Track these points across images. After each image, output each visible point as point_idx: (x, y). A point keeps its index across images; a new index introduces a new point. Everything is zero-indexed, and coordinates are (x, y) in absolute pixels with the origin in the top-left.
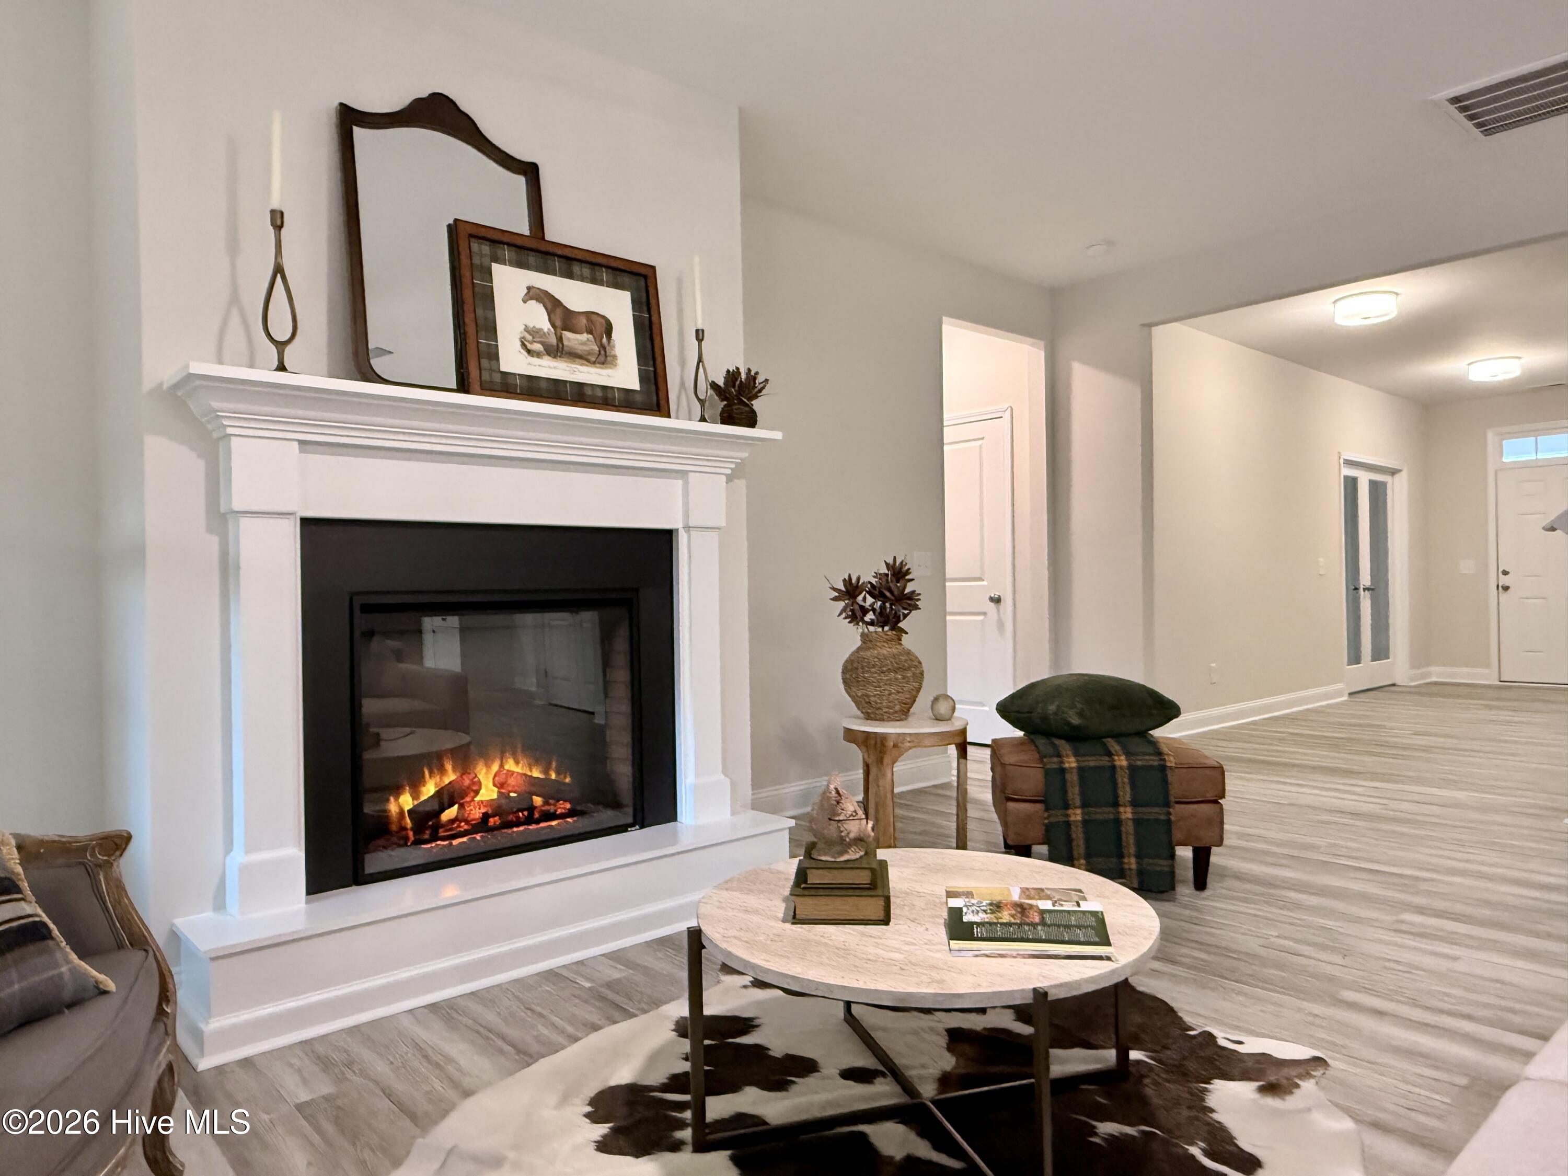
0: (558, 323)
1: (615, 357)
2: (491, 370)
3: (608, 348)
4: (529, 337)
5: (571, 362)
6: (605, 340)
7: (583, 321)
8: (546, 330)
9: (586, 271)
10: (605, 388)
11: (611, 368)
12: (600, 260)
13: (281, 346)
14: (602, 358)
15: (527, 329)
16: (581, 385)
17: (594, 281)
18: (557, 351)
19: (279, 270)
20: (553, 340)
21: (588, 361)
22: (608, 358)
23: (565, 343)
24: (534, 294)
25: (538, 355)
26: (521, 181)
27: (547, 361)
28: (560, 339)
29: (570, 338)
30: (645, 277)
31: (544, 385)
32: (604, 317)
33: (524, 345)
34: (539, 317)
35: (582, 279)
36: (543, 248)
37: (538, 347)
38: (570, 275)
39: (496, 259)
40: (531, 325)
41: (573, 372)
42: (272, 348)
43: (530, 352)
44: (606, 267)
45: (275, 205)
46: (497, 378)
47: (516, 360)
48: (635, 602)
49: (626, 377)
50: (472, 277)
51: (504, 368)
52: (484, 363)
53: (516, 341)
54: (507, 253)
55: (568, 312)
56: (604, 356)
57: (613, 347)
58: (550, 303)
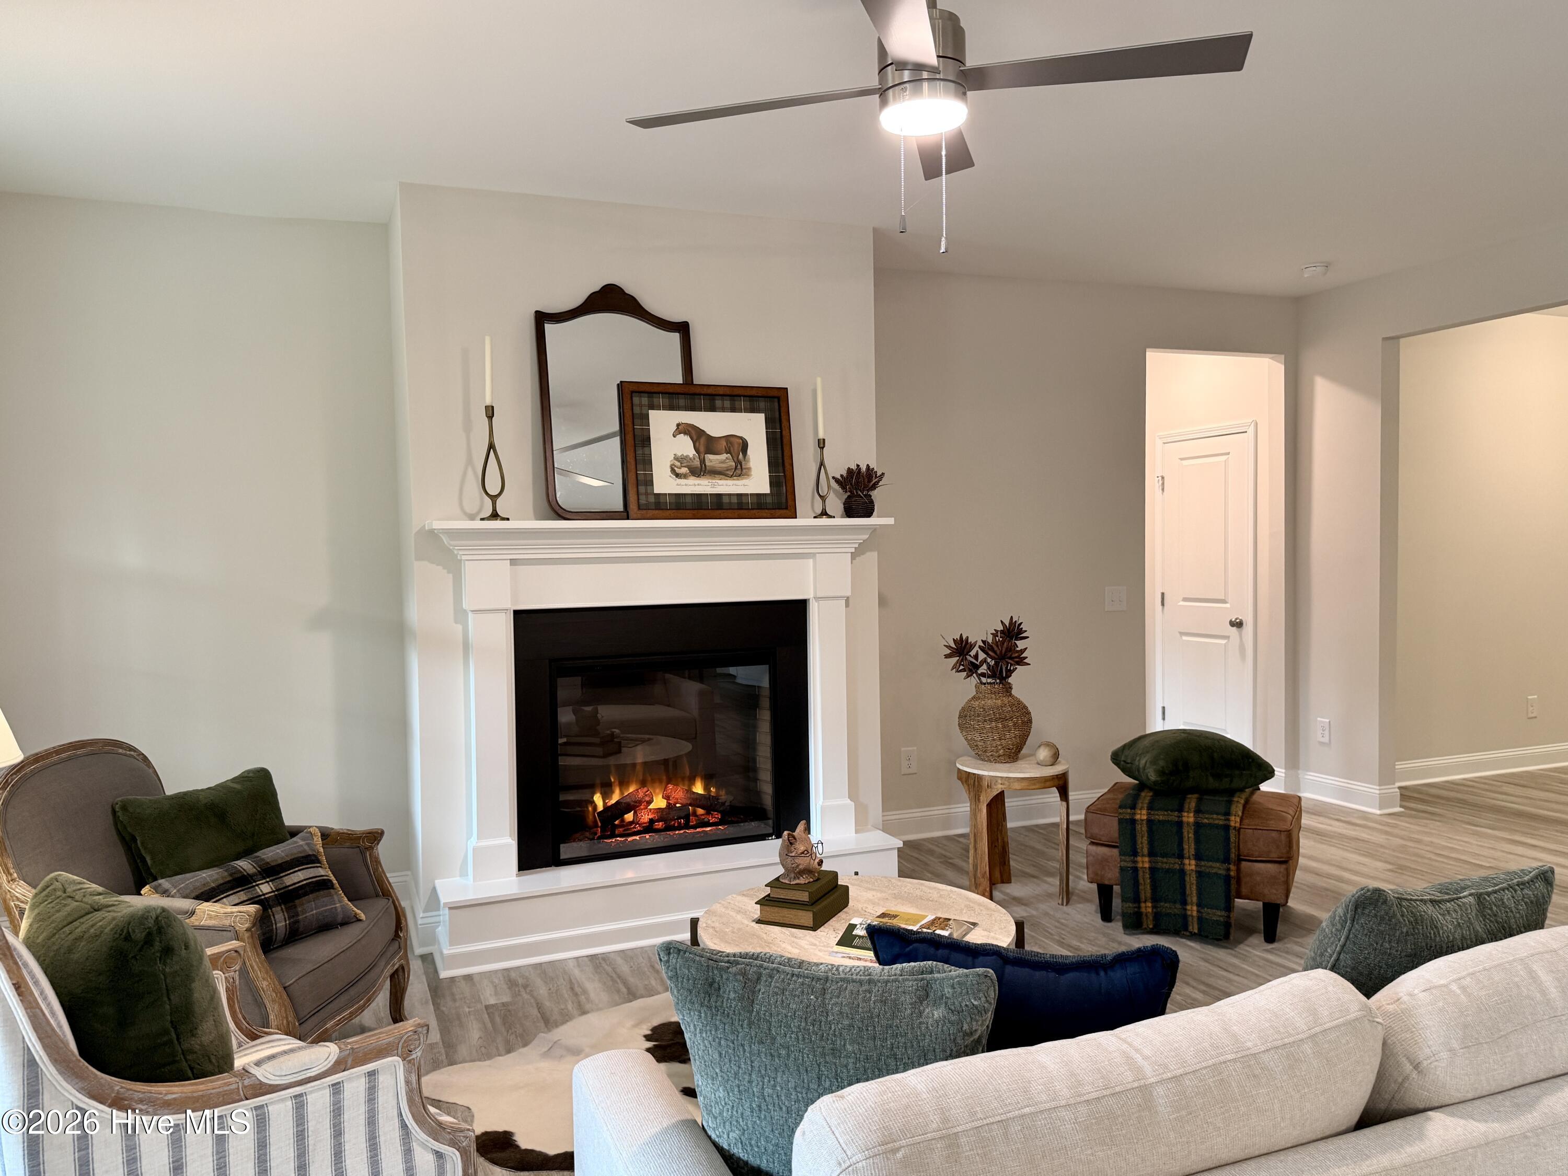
0: (702, 449)
1: (749, 469)
2: (647, 494)
3: (743, 462)
4: (678, 464)
5: (712, 479)
6: (741, 456)
7: (724, 443)
8: (691, 456)
9: (727, 403)
10: (740, 496)
11: (746, 478)
12: (736, 392)
13: (494, 498)
14: (738, 472)
15: (676, 458)
16: (719, 496)
17: (733, 410)
18: (700, 471)
19: (491, 446)
20: (697, 463)
21: (726, 475)
22: (744, 471)
23: (708, 463)
24: (683, 429)
25: (685, 476)
26: (676, 337)
27: (691, 481)
28: (703, 461)
29: (713, 460)
30: (779, 398)
31: (688, 500)
32: (741, 438)
33: (673, 471)
34: (686, 447)
35: (723, 410)
36: (693, 390)
37: (684, 470)
38: (712, 409)
39: (653, 407)
40: (679, 454)
41: (713, 486)
42: (488, 502)
43: (678, 475)
44: (744, 396)
45: (488, 402)
46: (652, 499)
47: (667, 483)
48: (771, 659)
49: (758, 482)
50: (633, 424)
51: (657, 491)
52: (642, 489)
53: (667, 468)
54: (661, 400)
55: (710, 439)
56: (739, 470)
57: (748, 461)
58: (693, 433)
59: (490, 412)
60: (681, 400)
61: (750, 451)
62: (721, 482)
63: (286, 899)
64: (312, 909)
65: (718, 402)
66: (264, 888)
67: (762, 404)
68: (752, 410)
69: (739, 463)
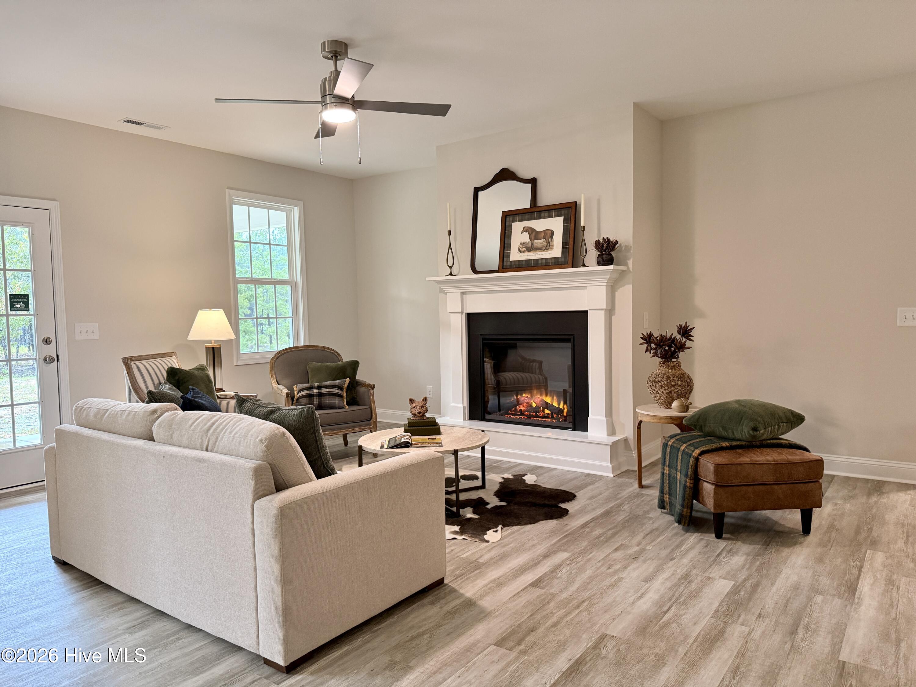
0: (533, 238)
2: (507, 261)
3: (551, 242)
4: (521, 246)
6: (550, 239)
7: (543, 234)
9: (547, 214)
10: (547, 259)
12: (551, 208)
13: (451, 267)
14: (548, 247)
15: (521, 244)
16: (537, 260)
17: (549, 217)
18: (530, 248)
19: (450, 247)
20: (530, 245)
21: (542, 250)
22: (550, 246)
23: (534, 245)
25: (524, 252)
26: (530, 186)
27: (527, 254)
28: (532, 244)
29: (537, 243)
30: (571, 207)
31: (524, 262)
32: (551, 230)
33: (519, 250)
35: (544, 218)
36: (537, 210)
37: (524, 249)
38: (540, 218)
39: (514, 221)
40: (523, 241)
41: (535, 255)
42: (449, 269)
43: (521, 252)
44: (555, 209)
45: (449, 229)
46: (509, 264)
47: (515, 256)
48: (572, 340)
49: (556, 252)
50: (505, 230)
51: (512, 259)
52: (505, 259)
53: (517, 249)
54: (518, 217)
55: (537, 233)
56: (548, 246)
57: (553, 242)
58: (530, 231)
59: (450, 233)
60: (527, 216)
61: (554, 237)
62: (539, 253)
63: (320, 395)
64: (327, 401)
65: (543, 215)
66: (315, 391)
67: (563, 212)
68: (558, 216)
69: (548, 243)
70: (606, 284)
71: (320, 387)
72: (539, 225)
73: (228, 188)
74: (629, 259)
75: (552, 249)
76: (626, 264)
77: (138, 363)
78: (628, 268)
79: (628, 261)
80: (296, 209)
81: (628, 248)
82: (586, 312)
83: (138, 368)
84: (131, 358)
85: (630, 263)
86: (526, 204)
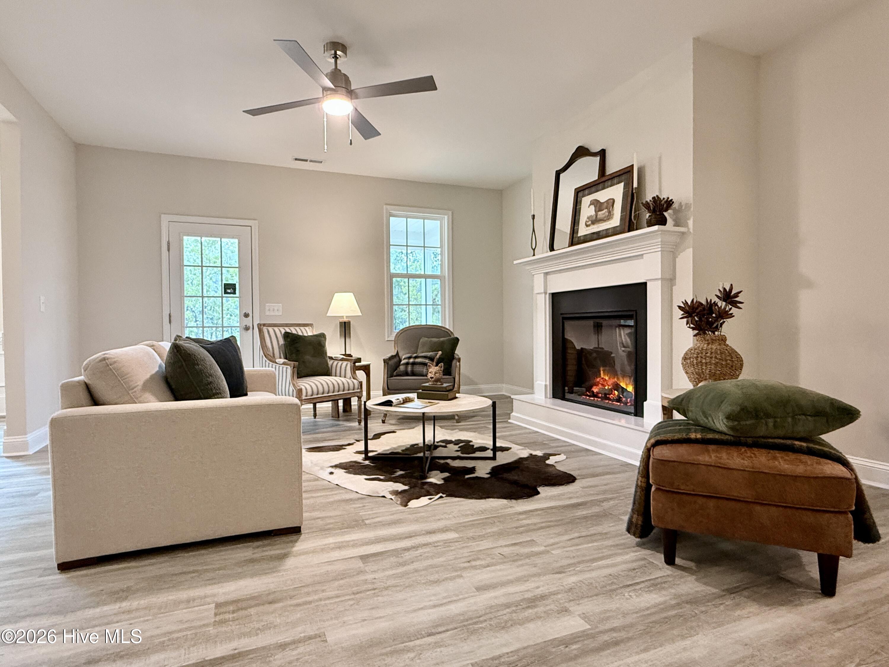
0: (597, 210)
1: (613, 215)
3: (612, 212)
6: (611, 209)
7: (605, 204)
9: (609, 183)
10: (607, 230)
15: (588, 218)
16: (599, 232)
18: (595, 221)
19: (534, 230)
20: (594, 218)
23: (598, 217)
24: (591, 203)
26: (599, 158)
27: (592, 227)
28: (596, 215)
30: (630, 171)
31: (588, 237)
32: (612, 199)
33: (586, 224)
35: (608, 187)
37: (590, 222)
38: (604, 188)
39: (583, 197)
40: (589, 215)
41: (598, 227)
42: (532, 251)
44: (617, 176)
45: (532, 214)
46: (577, 237)
47: (583, 231)
48: (634, 316)
49: (615, 221)
50: (576, 206)
51: (579, 235)
52: (575, 235)
53: (584, 224)
54: (587, 192)
55: (602, 204)
56: (609, 217)
57: (614, 211)
58: (596, 203)
59: (534, 217)
60: (593, 189)
61: (615, 206)
62: (601, 225)
63: (414, 364)
64: (418, 369)
65: (606, 184)
66: (411, 360)
67: (623, 177)
68: (619, 183)
69: (609, 212)
70: (660, 249)
71: (416, 357)
72: (602, 196)
73: (387, 204)
74: (689, 219)
75: (612, 218)
76: (686, 225)
77: (270, 329)
78: (689, 229)
79: (688, 221)
80: (446, 217)
81: (688, 206)
82: (645, 284)
83: (268, 332)
84: (264, 325)
85: (691, 223)
86: (595, 177)
